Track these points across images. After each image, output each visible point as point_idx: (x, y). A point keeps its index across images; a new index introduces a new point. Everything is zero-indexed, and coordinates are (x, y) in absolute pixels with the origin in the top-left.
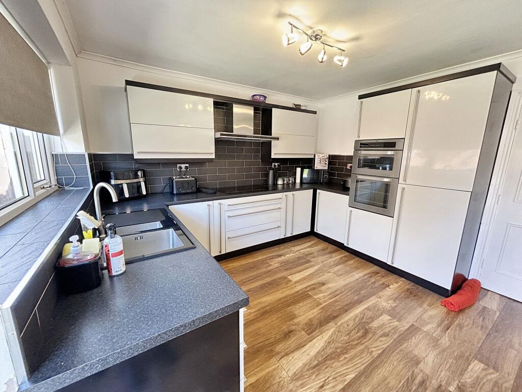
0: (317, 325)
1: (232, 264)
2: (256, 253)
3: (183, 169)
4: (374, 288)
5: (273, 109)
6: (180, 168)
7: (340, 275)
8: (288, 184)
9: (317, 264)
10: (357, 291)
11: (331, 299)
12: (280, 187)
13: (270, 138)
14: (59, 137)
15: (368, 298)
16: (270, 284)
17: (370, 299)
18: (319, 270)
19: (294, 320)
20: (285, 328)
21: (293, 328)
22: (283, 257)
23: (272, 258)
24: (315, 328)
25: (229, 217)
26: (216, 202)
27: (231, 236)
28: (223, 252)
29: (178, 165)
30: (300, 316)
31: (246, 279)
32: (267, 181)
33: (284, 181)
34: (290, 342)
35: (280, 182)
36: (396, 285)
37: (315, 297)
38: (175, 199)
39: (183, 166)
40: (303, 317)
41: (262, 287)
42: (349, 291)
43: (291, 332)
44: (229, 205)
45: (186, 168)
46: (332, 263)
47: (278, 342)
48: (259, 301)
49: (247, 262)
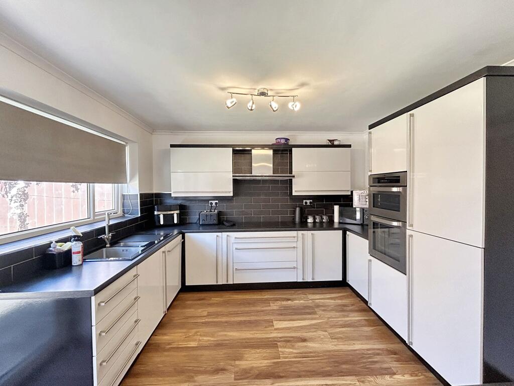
0: (252, 376)
1: (235, 296)
2: (267, 291)
3: (214, 205)
4: (367, 368)
5: (293, 149)
6: (212, 203)
7: (335, 339)
8: (321, 223)
9: (320, 318)
10: (338, 363)
11: (295, 357)
12: (310, 225)
13: (290, 177)
14: (126, 185)
15: (343, 376)
16: (250, 322)
17: (345, 378)
18: (316, 325)
19: (236, 362)
20: (222, 364)
21: (229, 367)
22: (290, 302)
23: (277, 300)
24: (248, 377)
25: (236, 249)
26: (225, 234)
27: (240, 268)
28: (230, 282)
29: (210, 202)
30: (246, 360)
31: (234, 312)
32: (294, 218)
33: (315, 219)
34: (213, 378)
35: (310, 220)
36: (407, 377)
37: (280, 349)
38: (201, 228)
39: (214, 202)
40: (247, 362)
41: (240, 323)
42: (328, 359)
43: (223, 370)
44: (236, 238)
45: (216, 203)
46: (341, 323)
47: (205, 372)
48: (225, 333)
49: (250, 297)
